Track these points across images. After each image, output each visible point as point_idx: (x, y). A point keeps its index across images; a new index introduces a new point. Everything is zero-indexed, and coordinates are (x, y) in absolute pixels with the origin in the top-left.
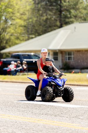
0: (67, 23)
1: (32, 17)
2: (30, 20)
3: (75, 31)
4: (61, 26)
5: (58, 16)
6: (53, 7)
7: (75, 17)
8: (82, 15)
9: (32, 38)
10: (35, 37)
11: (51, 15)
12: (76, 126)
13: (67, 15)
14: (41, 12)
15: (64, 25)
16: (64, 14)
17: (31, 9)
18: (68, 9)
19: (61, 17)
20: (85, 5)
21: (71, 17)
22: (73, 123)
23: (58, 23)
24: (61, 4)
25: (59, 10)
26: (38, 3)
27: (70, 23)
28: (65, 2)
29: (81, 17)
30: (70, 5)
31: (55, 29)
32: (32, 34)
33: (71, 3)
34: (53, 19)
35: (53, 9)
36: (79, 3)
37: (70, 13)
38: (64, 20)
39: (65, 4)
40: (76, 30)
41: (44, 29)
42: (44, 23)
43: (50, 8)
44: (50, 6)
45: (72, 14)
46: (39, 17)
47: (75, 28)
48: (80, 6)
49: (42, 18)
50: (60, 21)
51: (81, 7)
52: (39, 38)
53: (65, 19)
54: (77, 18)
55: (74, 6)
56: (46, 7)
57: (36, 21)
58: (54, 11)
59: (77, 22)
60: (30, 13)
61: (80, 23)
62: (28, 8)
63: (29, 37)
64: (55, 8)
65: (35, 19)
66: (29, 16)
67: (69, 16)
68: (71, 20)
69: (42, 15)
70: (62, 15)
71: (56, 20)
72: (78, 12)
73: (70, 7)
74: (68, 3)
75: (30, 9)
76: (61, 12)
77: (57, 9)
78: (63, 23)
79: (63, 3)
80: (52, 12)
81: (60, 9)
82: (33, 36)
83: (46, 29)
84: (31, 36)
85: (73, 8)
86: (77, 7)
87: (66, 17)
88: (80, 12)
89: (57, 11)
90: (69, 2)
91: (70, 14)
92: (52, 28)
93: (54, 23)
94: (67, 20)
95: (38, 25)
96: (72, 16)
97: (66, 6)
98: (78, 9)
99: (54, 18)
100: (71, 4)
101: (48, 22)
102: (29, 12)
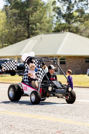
0: (34, 34)
1: (5, 29)
2: (4, 31)
3: (41, 41)
4: (28, 37)
5: (26, 28)
6: (22, 21)
7: (41, 29)
8: (46, 28)
9: (5, 46)
10: (8, 46)
11: (21, 28)
13: (33, 27)
14: (12, 25)
15: (31, 36)
16: (31, 27)
17: (4, 22)
18: (34, 22)
19: (28, 29)
20: (48, 20)
21: (36, 29)
23: (26, 34)
24: (29, 19)
25: (27, 23)
26: (10, 18)
27: (36, 34)
28: (32, 17)
29: (45, 29)
30: (36, 20)
31: (24, 39)
32: (5, 43)
33: (37, 18)
34: (22, 30)
36: (43, 18)
38: (32, 32)
39: (32, 18)
42: (16, 34)
43: (20, 21)
44: (20, 20)
45: (37, 27)
46: (11, 29)
47: (41, 38)
48: (44, 20)
49: (14, 30)
50: (28, 33)
51: (44, 21)
52: (11, 46)
53: (32, 31)
54: (41, 30)
55: (39, 20)
56: (17, 21)
57: (9, 32)
58: (23, 25)
59: (42, 34)
60: (3, 26)
61: (45, 34)
62: (2, 21)
63: (2, 45)
64: (24, 21)
65: (7, 31)
66: (3, 28)
67: (35, 28)
68: (37, 31)
69: (13, 28)
70: (30, 27)
71: (25, 32)
72: (42, 25)
73: (36, 21)
74: (34, 18)
75: (4, 23)
76: (29, 25)
77: (26, 23)
78: (30, 34)
79: (30, 18)
81: (28, 23)
82: (6, 45)
83: (16, 39)
84: (4, 44)
85: (39, 22)
86: (42, 21)
87: (33, 29)
88: (44, 25)
89: (25, 24)
90: (35, 17)
91: (36, 26)
92: (21, 38)
93: (23, 34)
94: (33, 32)
95: (10, 36)
96: (38, 29)
97: (32, 20)
98: (43, 23)
99: (23, 30)
100: (37, 19)
101: (18, 33)
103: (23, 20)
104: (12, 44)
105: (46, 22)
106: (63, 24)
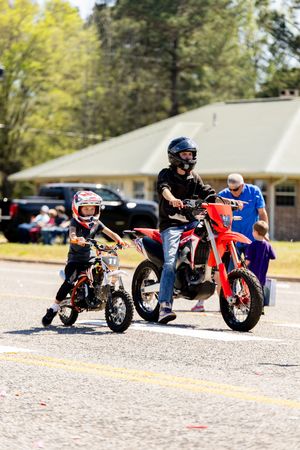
0: (191, 104)
1: (95, 84)
2: (90, 93)
3: (214, 125)
4: (174, 112)
5: (169, 82)
6: (153, 59)
7: (215, 86)
8: (233, 82)
9: (95, 142)
10: (103, 140)
11: (147, 80)
12: (248, 392)
13: (191, 80)
14: (120, 71)
15: (183, 109)
16: (182, 79)
17: (93, 61)
18: (194, 64)
19: (174, 87)
20: (240, 56)
21: (201, 87)
22: (238, 385)
23: (167, 103)
24: (177, 51)
25: (170, 66)
26: (114, 47)
27: (201, 102)
28: (187, 45)
29: (230, 87)
30: (200, 54)
31: (158, 120)
32: (95, 131)
33: (203, 48)
34: (153, 90)
35: (153, 62)
36: (226, 48)
37: (201, 74)
38: (184, 95)
39: (186, 50)
40: (217, 123)
41: (128, 117)
42: (130, 101)
43: (146, 59)
44: (146, 54)
45: (204, 79)
46: (114, 85)
47: (215, 117)
48: (228, 57)
49: (124, 87)
50: (173, 98)
51: (229, 60)
52: (114, 142)
53: (185, 92)
54: (219, 91)
55: (212, 57)
56: (134, 57)
57: (107, 94)
58: (156, 70)
59: (219, 101)
60: (90, 73)
61: (227, 103)
62: (86, 58)
63: (85, 139)
64: (160, 60)
65: (101, 90)
66: (87, 81)
67: (197, 83)
68: (203, 93)
69: (123, 81)
70: (178, 79)
71: (163, 95)
72: (221, 72)
73: (200, 58)
74: (194, 49)
75: (90, 64)
76: (175, 71)
77: (165, 64)
78: (180, 102)
79: (181, 49)
80: (151, 72)
81: (174, 64)
82: (99, 137)
83: (132, 117)
84: (91, 136)
85: (210, 63)
86: (221, 58)
87: (188, 85)
88: (228, 73)
89: (164, 69)
90: (196, 45)
91: (200, 78)
92: (150, 116)
93: (156, 100)
94: (192, 94)
95: (112, 107)
96: (207, 84)
97: (189, 55)
98: (223, 65)
99: (156, 88)
100: (203, 51)
101: (140, 100)
102: (87, 71)
103: (157, 55)
104: (117, 134)
105: (232, 63)
106: (294, 70)
